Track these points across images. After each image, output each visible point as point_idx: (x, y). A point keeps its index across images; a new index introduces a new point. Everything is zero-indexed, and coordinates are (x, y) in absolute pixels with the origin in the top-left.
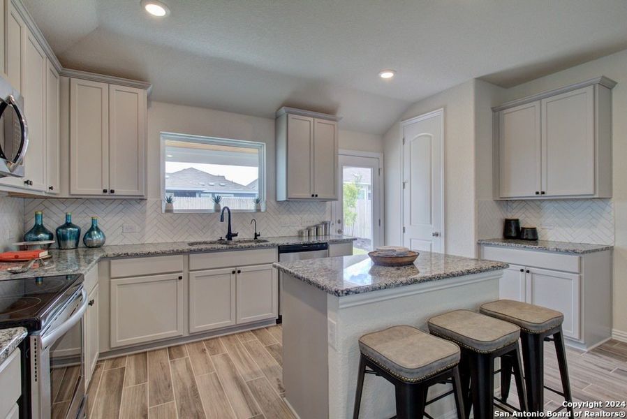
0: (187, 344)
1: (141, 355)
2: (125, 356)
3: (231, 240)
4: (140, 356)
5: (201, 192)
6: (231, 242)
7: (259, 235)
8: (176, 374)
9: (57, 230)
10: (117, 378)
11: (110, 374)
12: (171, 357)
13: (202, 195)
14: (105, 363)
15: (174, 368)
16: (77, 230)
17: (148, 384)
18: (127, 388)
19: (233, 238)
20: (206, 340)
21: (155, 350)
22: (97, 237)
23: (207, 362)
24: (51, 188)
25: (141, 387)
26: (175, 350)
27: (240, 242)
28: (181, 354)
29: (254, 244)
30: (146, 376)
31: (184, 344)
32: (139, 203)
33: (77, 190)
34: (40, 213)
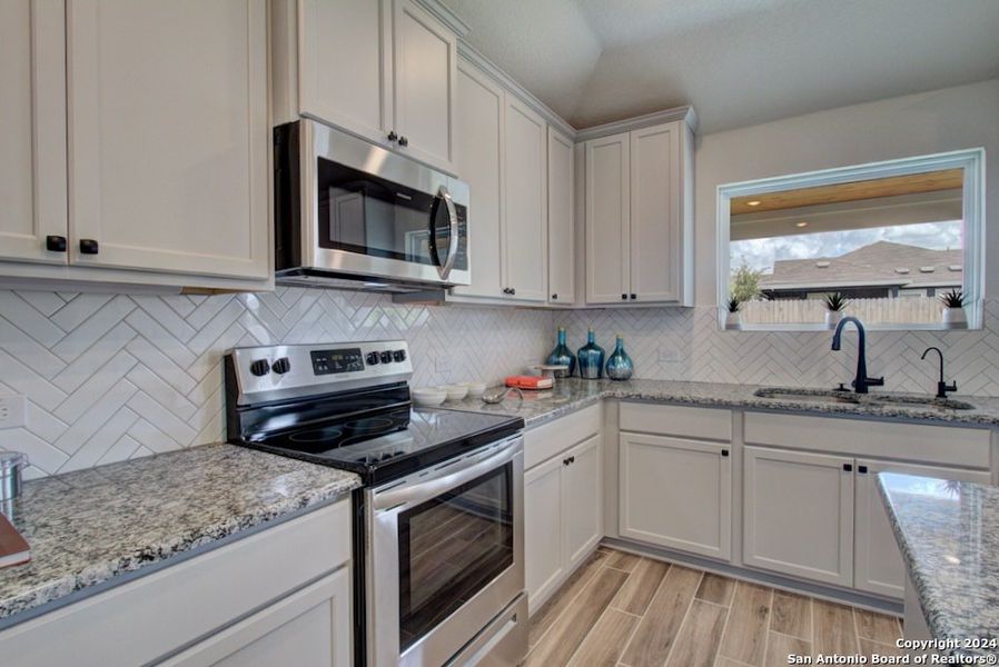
0: (741, 582)
1: (659, 565)
2: (638, 556)
3: (866, 391)
4: (658, 567)
5: (900, 287)
6: (863, 398)
7: (954, 389)
8: (690, 630)
9: (579, 352)
10: (610, 586)
11: (608, 575)
12: (699, 594)
13: (900, 292)
14: (612, 554)
15: (693, 616)
16: (598, 353)
17: (642, 620)
18: (614, 609)
19: (870, 388)
20: (782, 592)
21: (683, 568)
22: (621, 366)
23: (757, 638)
24: (555, 297)
25: (630, 619)
26: (714, 584)
27: (888, 399)
28: (719, 597)
29: (935, 411)
30: (645, 605)
31: (735, 580)
32: (681, 313)
33: (595, 297)
34: (562, 329)
